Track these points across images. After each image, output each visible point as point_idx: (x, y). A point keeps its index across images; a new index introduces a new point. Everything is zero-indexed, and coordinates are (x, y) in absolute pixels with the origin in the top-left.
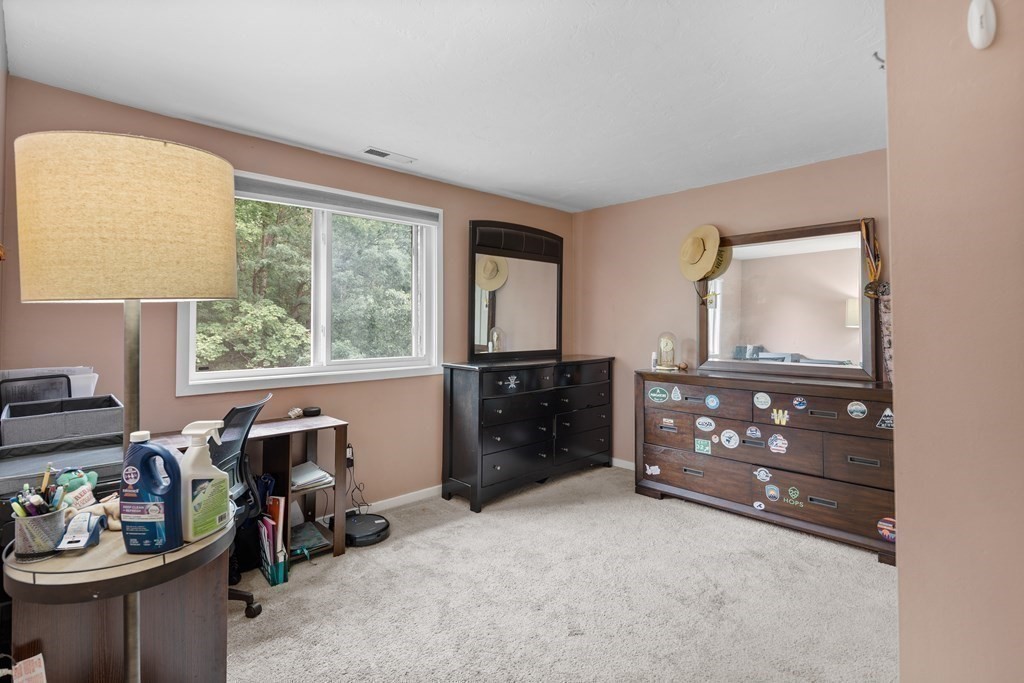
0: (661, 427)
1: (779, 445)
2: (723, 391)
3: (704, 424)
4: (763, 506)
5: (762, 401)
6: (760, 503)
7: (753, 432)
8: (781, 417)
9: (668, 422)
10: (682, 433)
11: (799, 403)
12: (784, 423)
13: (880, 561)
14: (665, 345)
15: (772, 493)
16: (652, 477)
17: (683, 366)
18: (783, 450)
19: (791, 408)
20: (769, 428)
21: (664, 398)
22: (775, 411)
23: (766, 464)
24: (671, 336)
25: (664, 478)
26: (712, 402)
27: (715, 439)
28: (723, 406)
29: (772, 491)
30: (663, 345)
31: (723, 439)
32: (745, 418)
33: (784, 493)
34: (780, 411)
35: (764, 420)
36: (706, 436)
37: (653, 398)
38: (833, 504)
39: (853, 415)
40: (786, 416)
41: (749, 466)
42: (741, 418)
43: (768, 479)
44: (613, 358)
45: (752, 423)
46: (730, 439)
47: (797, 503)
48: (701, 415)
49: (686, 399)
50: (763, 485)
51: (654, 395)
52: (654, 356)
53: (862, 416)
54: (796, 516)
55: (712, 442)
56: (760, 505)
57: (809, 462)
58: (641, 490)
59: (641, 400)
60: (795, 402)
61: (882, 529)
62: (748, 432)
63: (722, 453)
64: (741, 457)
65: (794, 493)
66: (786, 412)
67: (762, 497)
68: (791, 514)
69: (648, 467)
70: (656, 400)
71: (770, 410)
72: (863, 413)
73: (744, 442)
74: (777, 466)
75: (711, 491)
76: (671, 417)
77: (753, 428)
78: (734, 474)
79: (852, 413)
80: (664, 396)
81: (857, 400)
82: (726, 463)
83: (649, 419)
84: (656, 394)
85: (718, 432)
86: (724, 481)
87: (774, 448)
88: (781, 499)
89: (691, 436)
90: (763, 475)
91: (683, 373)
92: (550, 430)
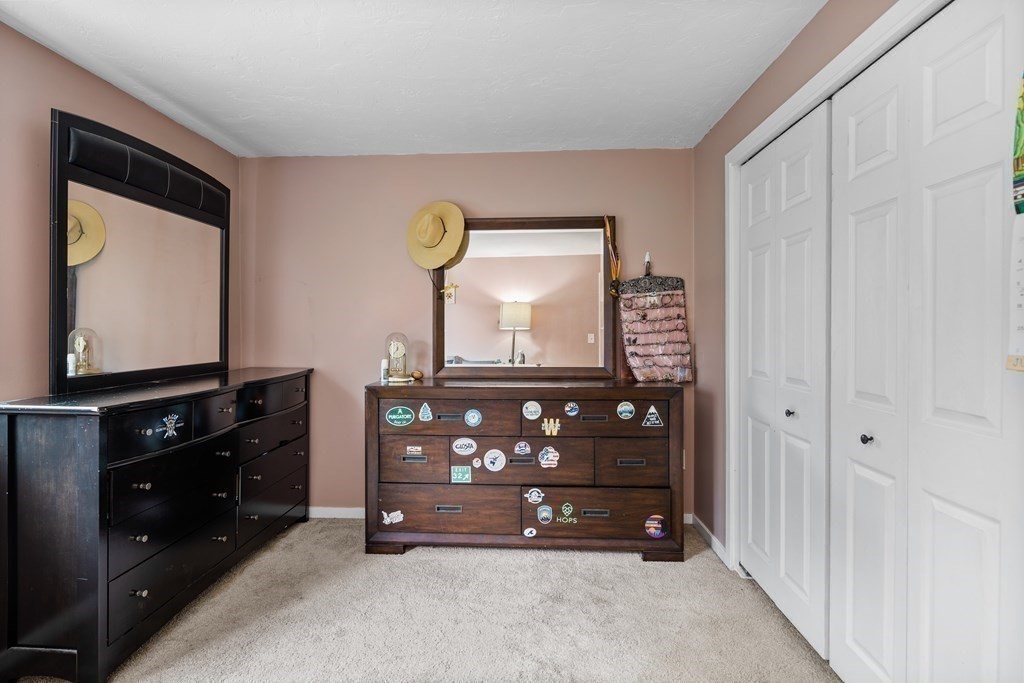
0: (404, 459)
1: (550, 458)
2: (487, 403)
3: (464, 446)
4: (535, 532)
5: (532, 410)
6: (529, 530)
7: (522, 448)
8: (551, 427)
9: (415, 450)
10: (435, 462)
11: (572, 410)
12: (555, 434)
13: (645, 559)
14: (397, 350)
15: (544, 514)
16: (393, 527)
17: (417, 375)
18: (554, 464)
19: (562, 416)
20: (539, 440)
21: (407, 420)
22: (546, 420)
23: (537, 483)
24: (402, 338)
25: (408, 525)
26: (473, 418)
27: (477, 463)
28: (486, 422)
29: (545, 513)
30: (392, 349)
31: (487, 462)
32: (511, 433)
33: (557, 512)
34: (552, 420)
35: (533, 432)
36: (466, 461)
37: (392, 421)
38: (606, 513)
39: (622, 417)
40: (558, 425)
41: (518, 489)
42: (507, 433)
43: (540, 500)
44: (313, 370)
45: (520, 438)
46: (495, 460)
47: (570, 519)
48: (459, 436)
49: (439, 417)
50: (535, 507)
51: (394, 417)
52: (384, 364)
53: (630, 416)
54: (570, 534)
55: (473, 468)
56: (531, 532)
57: (580, 473)
58: (373, 547)
59: (374, 426)
60: (567, 409)
61: (649, 528)
62: (517, 449)
63: (484, 479)
64: (508, 480)
65: (567, 510)
66: (558, 420)
67: (533, 521)
68: (564, 533)
69: (385, 514)
70: (397, 424)
71: (540, 420)
72: (631, 413)
73: (511, 461)
74: (548, 483)
75: (472, 527)
76: (418, 445)
77: (522, 444)
78: (501, 501)
79: (621, 414)
80: (408, 416)
81: (625, 401)
82: (490, 491)
83: (385, 450)
84: (397, 417)
85: (480, 454)
86: (488, 512)
87: (544, 464)
88: (554, 519)
89: (445, 464)
90: (534, 496)
91: (417, 384)
92: (232, 494)
